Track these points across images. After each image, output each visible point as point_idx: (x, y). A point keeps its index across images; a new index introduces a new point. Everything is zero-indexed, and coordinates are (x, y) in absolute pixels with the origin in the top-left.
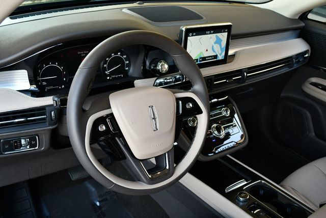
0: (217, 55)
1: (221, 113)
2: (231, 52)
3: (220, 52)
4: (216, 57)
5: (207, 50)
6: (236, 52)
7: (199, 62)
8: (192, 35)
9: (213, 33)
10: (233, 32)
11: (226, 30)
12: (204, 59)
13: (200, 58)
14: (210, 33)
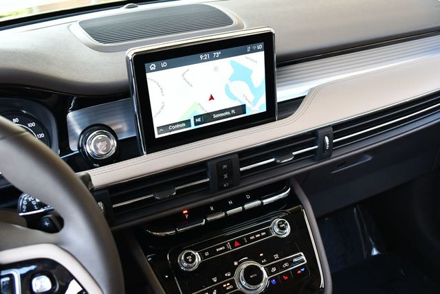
0: (244, 106)
1: (268, 232)
2: (283, 95)
3: (251, 97)
4: (242, 108)
5: (212, 98)
6: (311, 90)
7: (193, 127)
8: (159, 69)
9: (221, 57)
10: (281, 47)
11: (260, 46)
12: (208, 117)
13: (196, 117)
14: (212, 58)
